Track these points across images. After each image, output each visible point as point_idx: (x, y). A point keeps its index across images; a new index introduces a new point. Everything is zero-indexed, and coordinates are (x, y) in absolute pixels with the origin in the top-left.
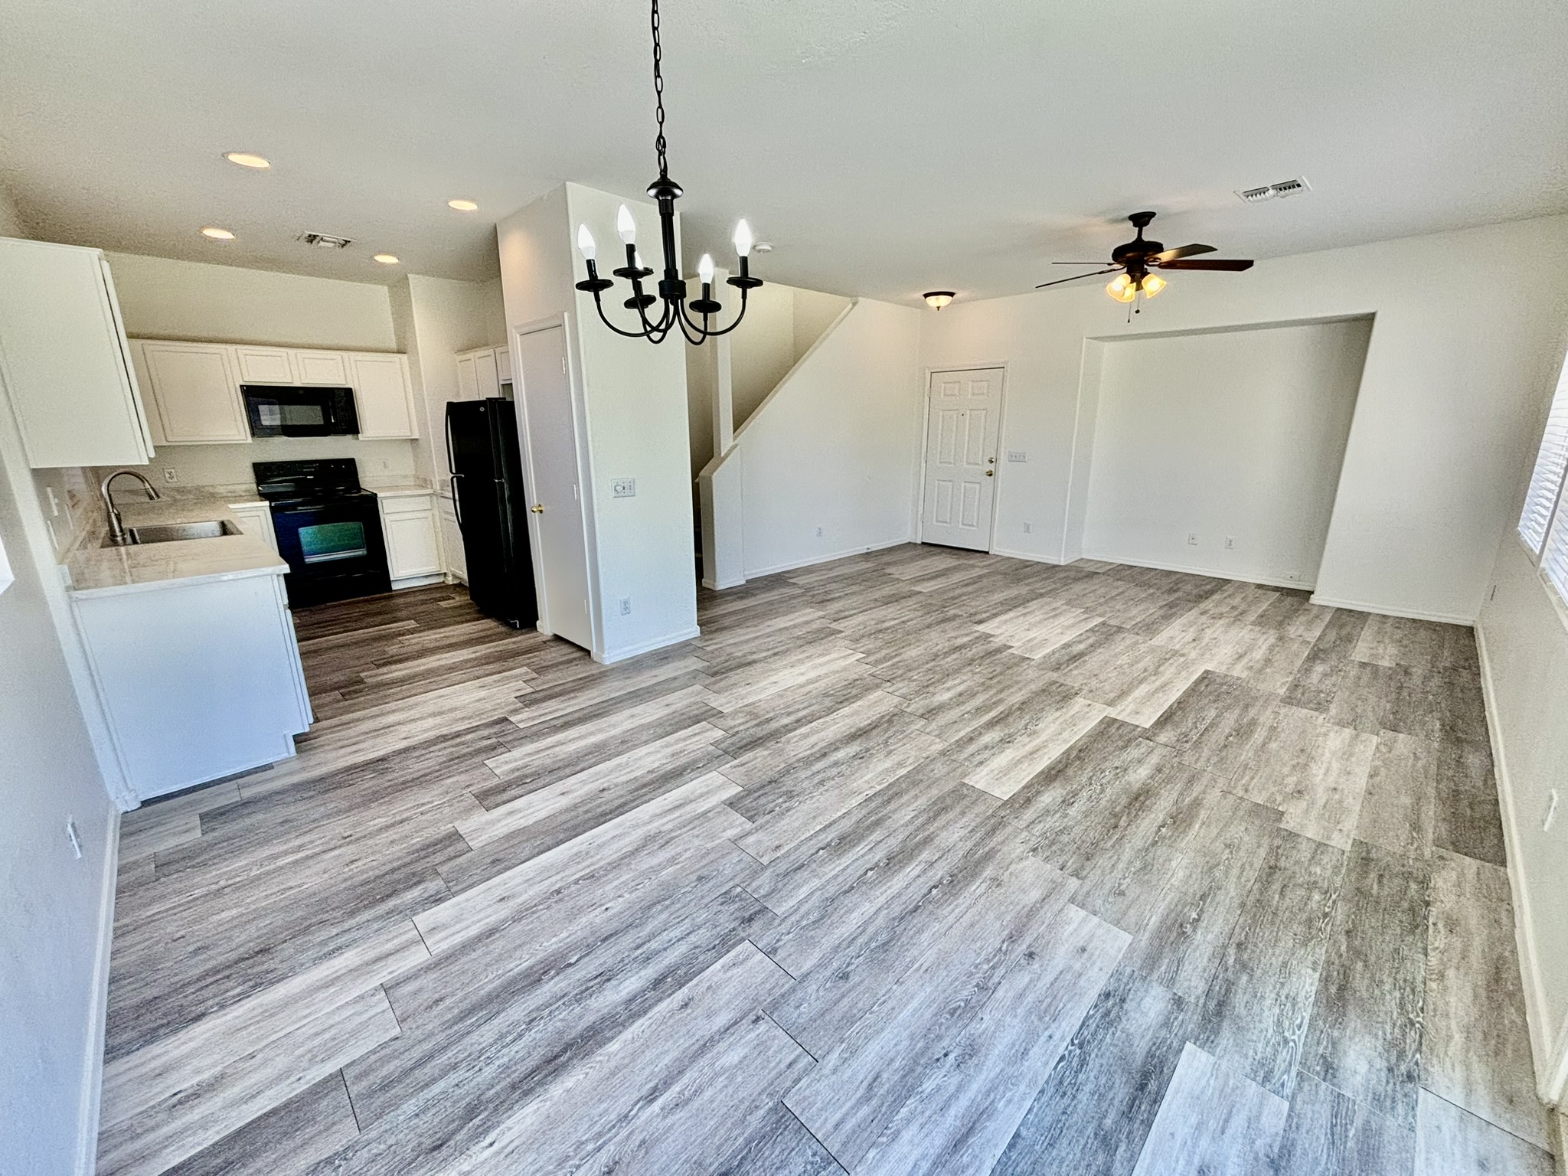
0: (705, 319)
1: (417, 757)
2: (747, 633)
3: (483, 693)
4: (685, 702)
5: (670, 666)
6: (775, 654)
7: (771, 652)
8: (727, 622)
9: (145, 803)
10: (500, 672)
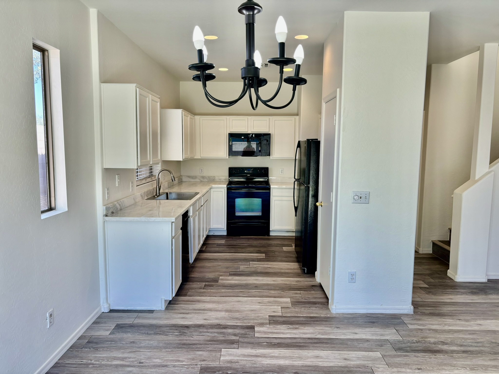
0: (294, 90)
1: (201, 332)
2: (456, 325)
3: (257, 307)
4: (358, 362)
5: (373, 329)
6: (464, 352)
7: (462, 348)
8: (446, 309)
9: (111, 311)
10: (275, 297)
